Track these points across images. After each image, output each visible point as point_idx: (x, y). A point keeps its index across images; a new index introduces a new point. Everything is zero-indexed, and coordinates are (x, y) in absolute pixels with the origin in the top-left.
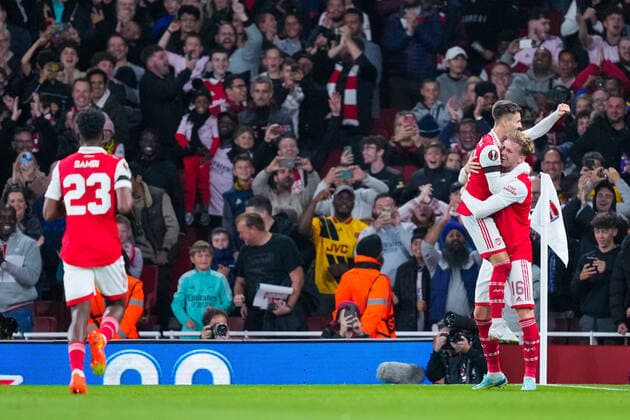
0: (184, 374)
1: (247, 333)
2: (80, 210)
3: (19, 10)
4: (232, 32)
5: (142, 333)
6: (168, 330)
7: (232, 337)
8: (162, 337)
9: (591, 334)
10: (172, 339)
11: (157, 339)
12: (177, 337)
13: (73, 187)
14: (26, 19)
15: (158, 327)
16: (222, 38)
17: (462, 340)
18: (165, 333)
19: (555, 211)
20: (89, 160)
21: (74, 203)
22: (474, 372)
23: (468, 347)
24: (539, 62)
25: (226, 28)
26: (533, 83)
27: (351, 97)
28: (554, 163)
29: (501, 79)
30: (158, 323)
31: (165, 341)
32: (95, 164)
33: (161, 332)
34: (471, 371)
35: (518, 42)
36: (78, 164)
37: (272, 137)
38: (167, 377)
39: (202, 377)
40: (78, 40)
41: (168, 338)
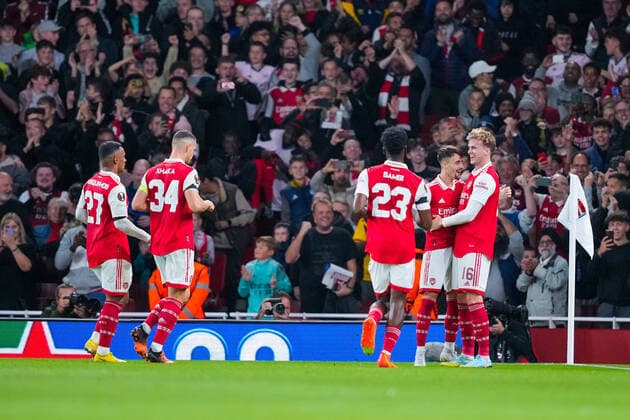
0: (248, 350)
1: (305, 315)
2: (385, 214)
3: (104, 24)
4: (295, 46)
5: (207, 314)
6: (234, 311)
7: (291, 318)
8: (229, 317)
9: (614, 320)
10: (238, 320)
11: (225, 319)
12: (244, 318)
13: (381, 193)
14: (110, 31)
15: (226, 308)
16: (286, 52)
17: (497, 323)
18: (232, 314)
19: (583, 209)
20: (395, 173)
21: (381, 207)
22: (508, 352)
23: (503, 329)
24: (570, 75)
25: (290, 43)
26: (564, 93)
27: (403, 104)
28: (582, 166)
29: (537, 93)
30: (227, 305)
31: (231, 322)
32: (400, 178)
33: (228, 313)
34: (506, 352)
35: (551, 58)
36: (386, 175)
37: (338, 140)
38: (232, 353)
39: (265, 354)
40: (158, 51)
41: (234, 318)
